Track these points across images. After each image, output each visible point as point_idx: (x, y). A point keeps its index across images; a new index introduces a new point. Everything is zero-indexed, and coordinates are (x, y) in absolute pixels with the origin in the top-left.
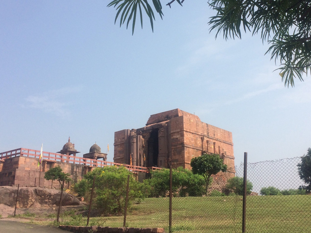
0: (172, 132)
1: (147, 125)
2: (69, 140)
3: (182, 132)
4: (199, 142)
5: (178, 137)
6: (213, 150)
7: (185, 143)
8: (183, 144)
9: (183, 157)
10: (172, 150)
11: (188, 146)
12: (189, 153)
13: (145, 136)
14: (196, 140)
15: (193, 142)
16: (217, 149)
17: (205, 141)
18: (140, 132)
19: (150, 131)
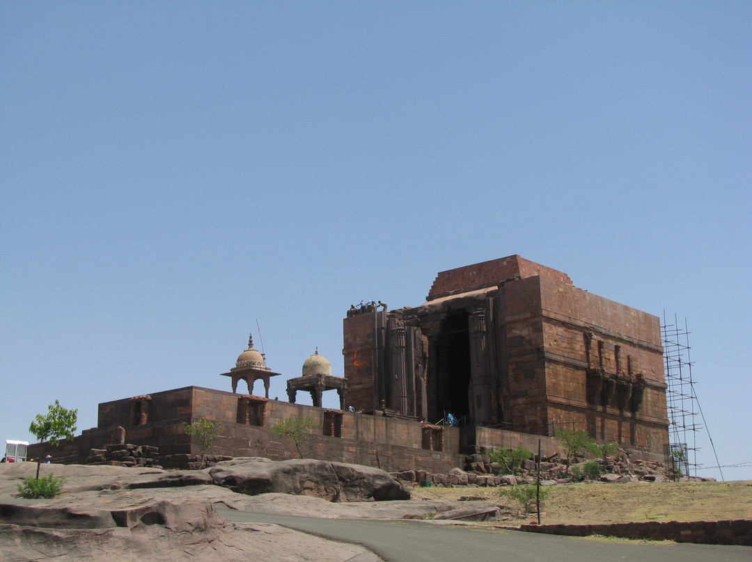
0: (508, 319)
1: (429, 299)
2: (251, 342)
3: (536, 320)
4: (579, 345)
5: (525, 332)
6: (613, 364)
7: (545, 350)
8: (540, 351)
9: (542, 385)
10: (510, 367)
11: (554, 357)
12: (556, 375)
13: (428, 329)
14: (571, 341)
15: (564, 345)
16: (624, 363)
17: (594, 343)
18: (413, 318)
19: (443, 316)
